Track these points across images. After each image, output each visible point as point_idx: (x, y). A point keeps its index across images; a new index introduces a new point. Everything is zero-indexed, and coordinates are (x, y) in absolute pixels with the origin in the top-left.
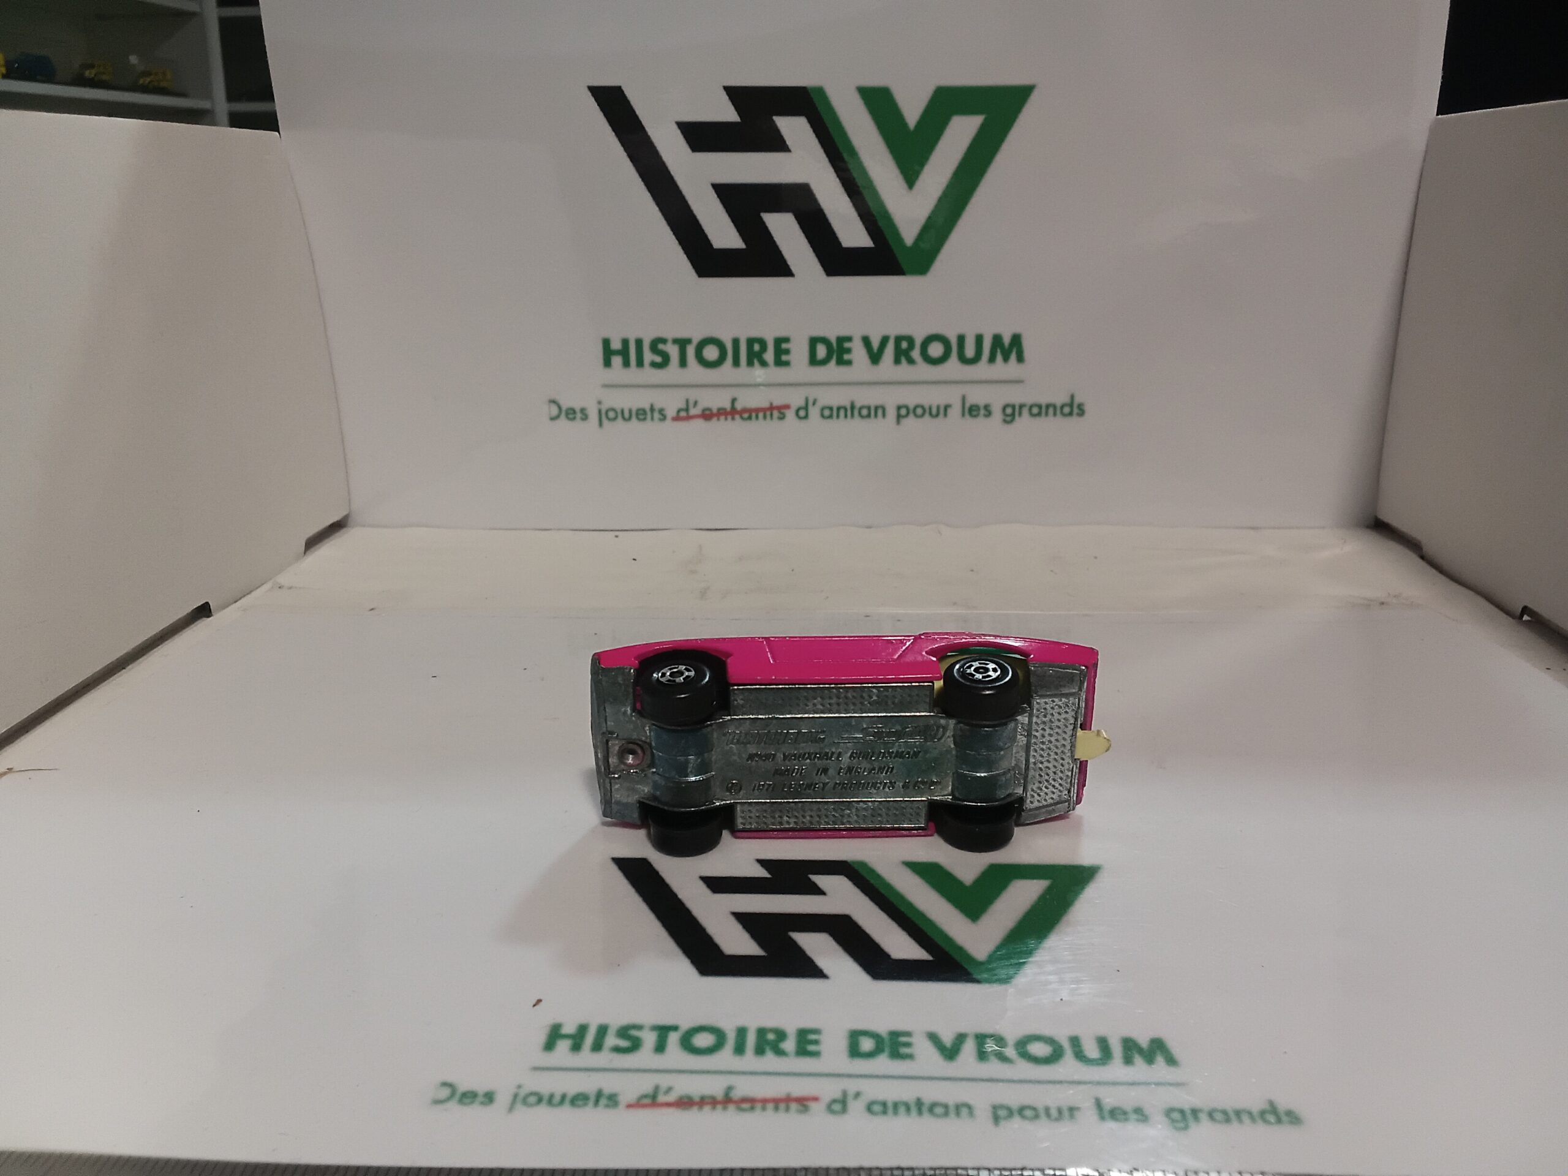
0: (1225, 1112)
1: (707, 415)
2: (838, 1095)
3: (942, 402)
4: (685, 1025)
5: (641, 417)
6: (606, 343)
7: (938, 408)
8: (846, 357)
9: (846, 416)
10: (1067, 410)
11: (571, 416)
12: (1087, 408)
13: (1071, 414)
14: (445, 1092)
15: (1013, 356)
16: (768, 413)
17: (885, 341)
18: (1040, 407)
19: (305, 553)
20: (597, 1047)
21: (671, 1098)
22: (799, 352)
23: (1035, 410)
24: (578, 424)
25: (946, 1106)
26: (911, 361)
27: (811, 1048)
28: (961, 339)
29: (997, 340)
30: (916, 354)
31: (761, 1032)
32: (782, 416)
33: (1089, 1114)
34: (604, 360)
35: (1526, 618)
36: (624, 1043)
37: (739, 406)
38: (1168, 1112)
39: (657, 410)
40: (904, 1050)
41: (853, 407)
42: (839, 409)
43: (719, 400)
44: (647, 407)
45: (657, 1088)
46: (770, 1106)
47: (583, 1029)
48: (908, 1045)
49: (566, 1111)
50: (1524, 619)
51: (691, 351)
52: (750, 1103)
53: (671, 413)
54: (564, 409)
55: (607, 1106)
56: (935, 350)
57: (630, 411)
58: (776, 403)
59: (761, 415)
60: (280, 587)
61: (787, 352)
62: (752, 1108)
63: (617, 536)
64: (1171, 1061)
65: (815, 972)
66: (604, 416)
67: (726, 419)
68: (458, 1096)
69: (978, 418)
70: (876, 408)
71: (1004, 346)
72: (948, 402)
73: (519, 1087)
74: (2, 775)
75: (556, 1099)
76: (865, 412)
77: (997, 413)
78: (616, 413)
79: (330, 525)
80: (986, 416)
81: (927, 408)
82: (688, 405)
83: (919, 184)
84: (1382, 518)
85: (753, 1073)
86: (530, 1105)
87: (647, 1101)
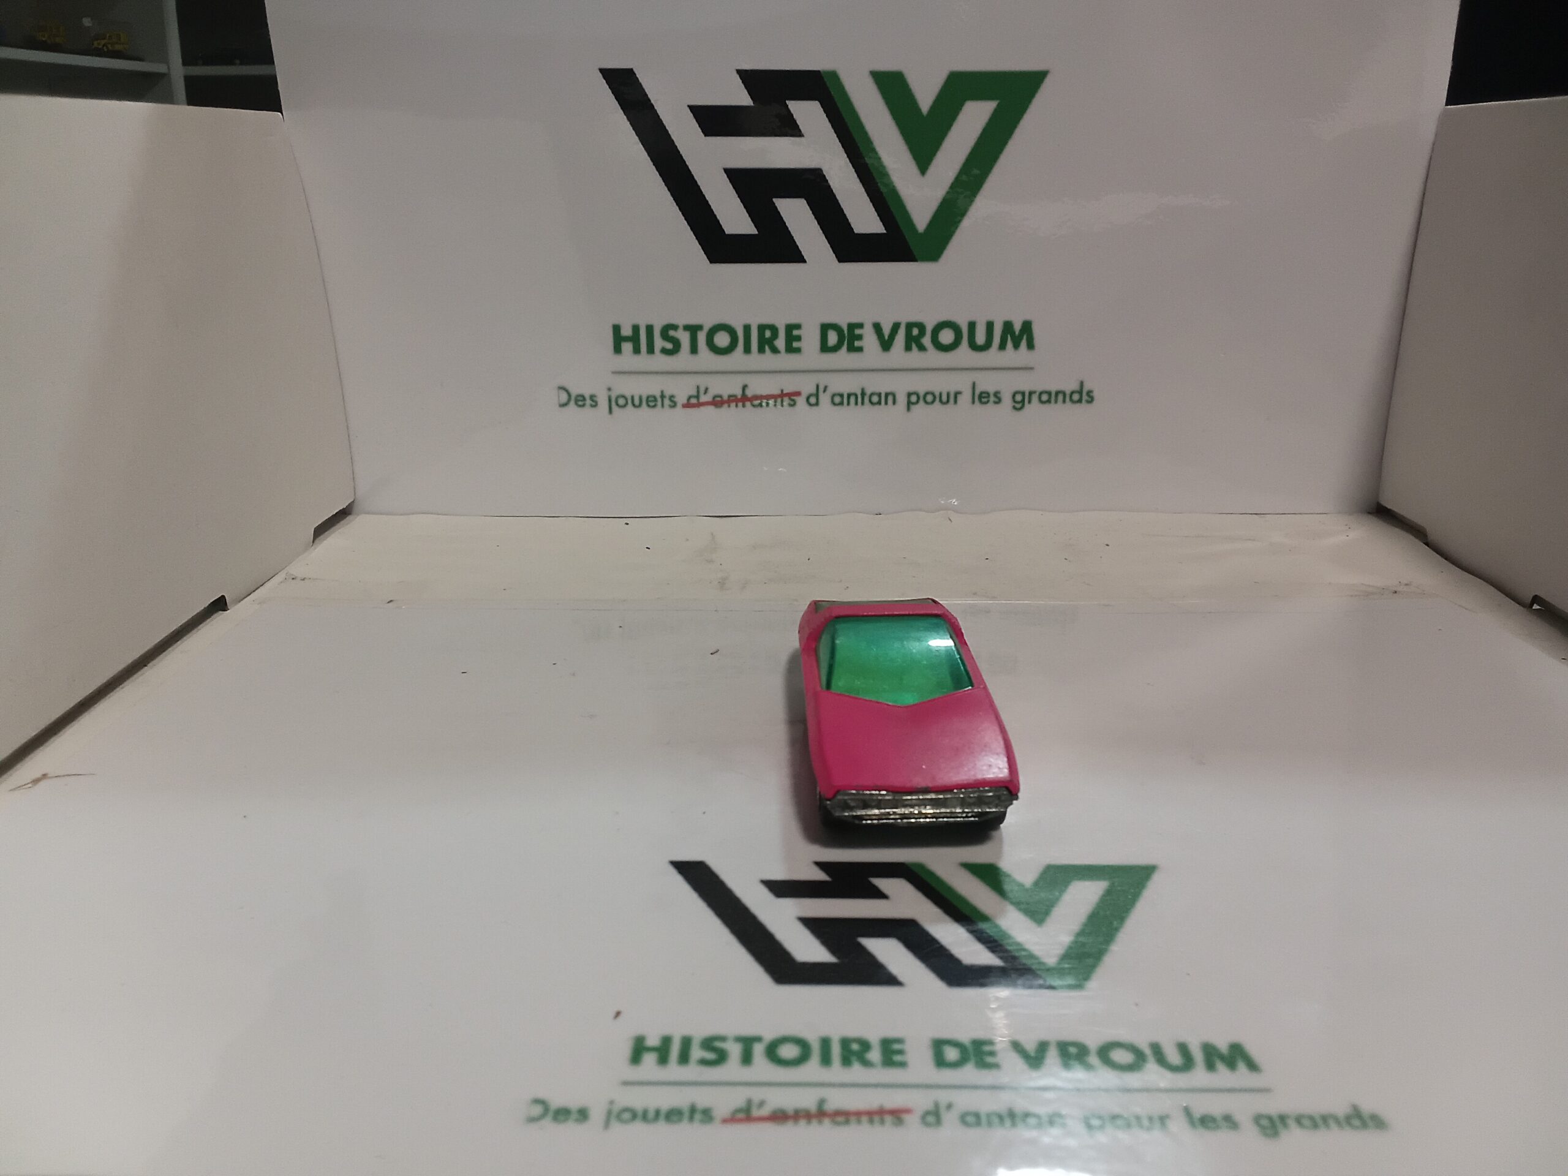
0: (1311, 1118)
1: (718, 402)
2: (930, 1106)
3: (953, 389)
4: (769, 1036)
5: (652, 404)
6: (616, 329)
7: (948, 395)
8: (857, 344)
9: (856, 403)
10: (1076, 397)
11: (580, 403)
12: (1095, 394)
13: (1080, 401)
14: (537, 1110)
15: (1024, 343)
16: (779, 400)
17: (896, 327)
18: (1049, 393)
19: (314, 541)
20: (684, 1058)
21: (765, 1111)
22: (810, 339)
23: (1045, 397)
24: (587, 411)
25: (1038, 1116)
26: (922, 348)
27: (897, 1058)
28: (972, 326)
29: (1008, 326)
30: (927, 341)
31: (845, 1043)
32: (792, 403)
33: (1178, 1122)
34: (615, 347)
35: (1536, 607)
36: (710, 1056)
37: (750, 393)
38: (1258, 1119)
39: (667, 397)
40: (989, 1060)
41: (863, 394)
42: (849, 396)
43: (729, 387)
44: (658, 393)
45: (749, 1102)
46: (864, 1119)
47: (667, 1041)
48: (992, 1054)
49: (662, 1127)
50: (1534, 608)
51: (702, 337)
52: (843, 1117)
53: (681, 399)
54: (573, 395)
55: (702, 1121)
56: (947, 336)
58: (787, 390)
59: (771, 402)
60: (293, 579)
61: (799, 338)
62: (847, 1122)
63: (627, 524)
64: (1252, 1066)
65: (891, 980)
66: (613, 403)
67: (737, 406)
68: (551, 1114)
69: (988, 404)
70: (887, 395)
71: (1015, 333)
72: (959, 389)
73: (612, 1102)
74: (36, 781)
75: (651, 1115)
76: (875, 399)
77: (1007, 400)
78: (626, 399)
79: (336, 513)
80: (996, 403)
81: (937, 394)
82: (698, 392)
83: (932, 169)
84: (1384, 504)
85: (844, 1085)
86: (625, 1122)
87: (741, 1115)
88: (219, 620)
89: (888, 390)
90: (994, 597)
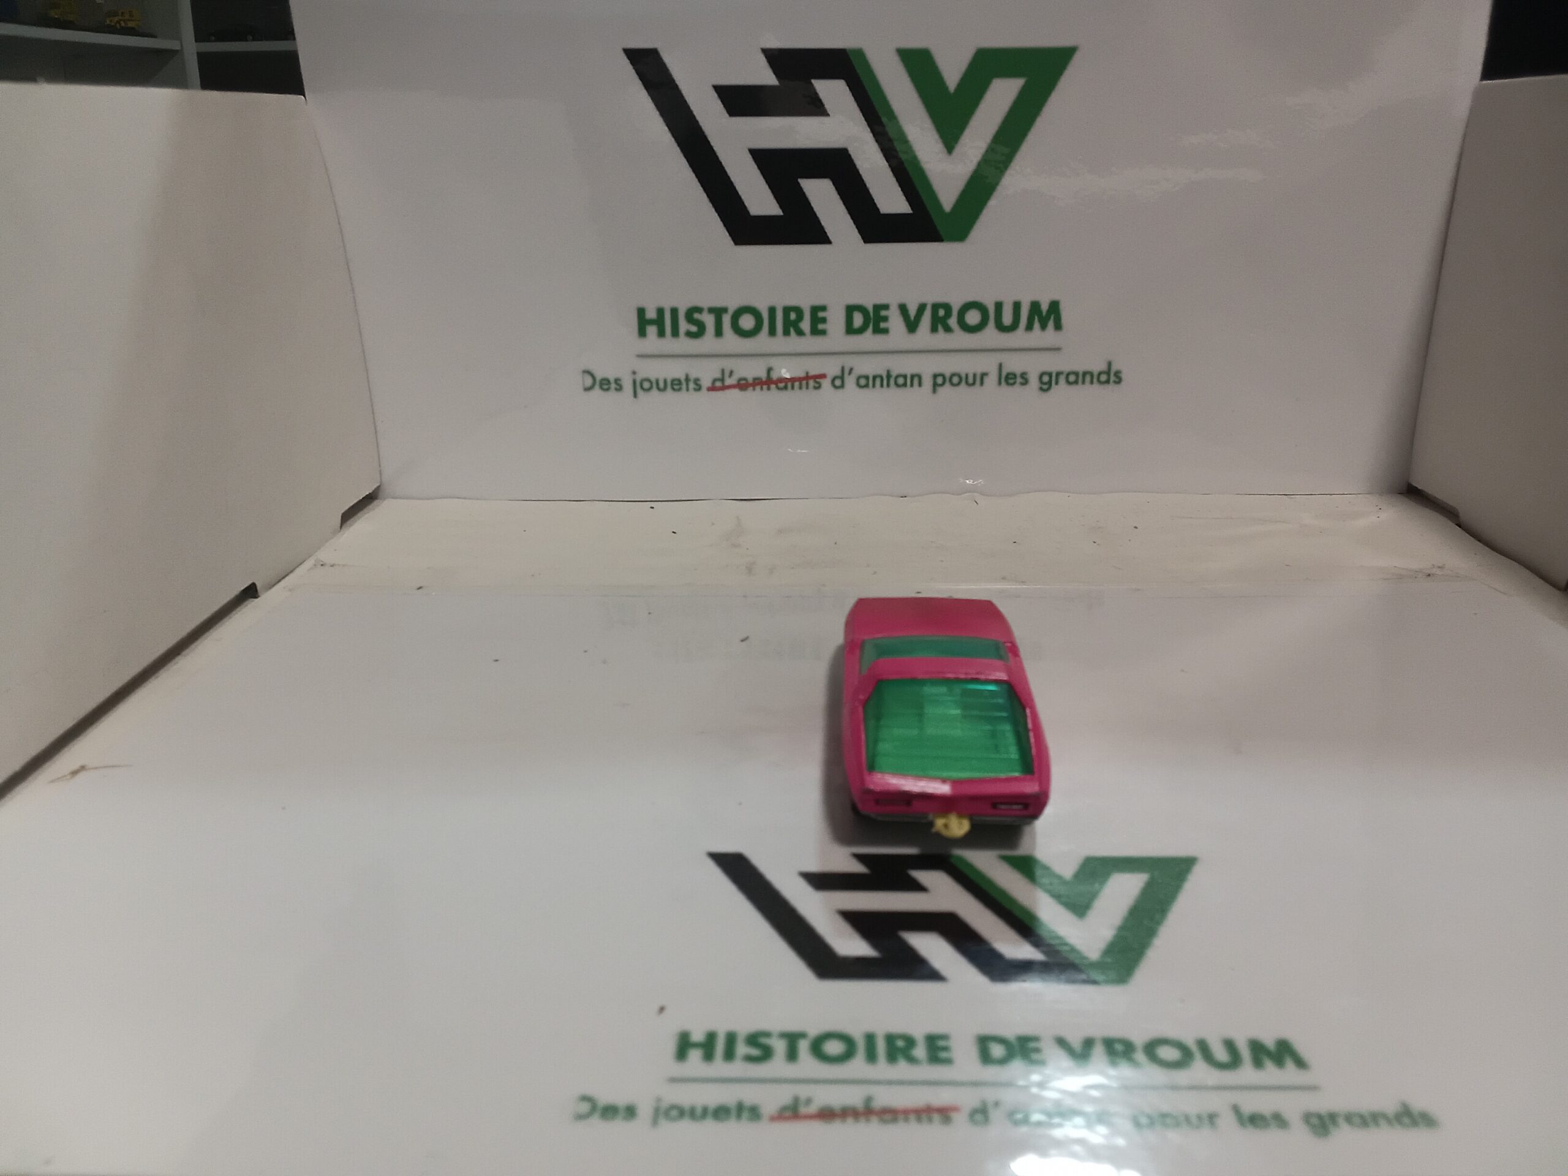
0: (1362, 1117)
1: (743, 385)
2: (977, 1104)
3: (979, 370)
4: (813, 1031)
5: (676, 387)
6: (641, 312)
7: (975, 375)
8: (883, 325)
9: (882, 386)
10: (1103, 378)
11: (605, 387)
12: (1123, 376)
13: (1108, 382)
14: (585, 1107)
15: (1051, 324)
16: (804, 382)
17: (922, 308)
18: (1076, 374)
19: (341, 527)
20: (729, 1055)
21: (813, 1109)
22: (835, 320)
23: (1072, 378)
24: (612, 395)
25: (1086, 1115)
26: (948, 329)
27: (943, 1055)
28: (999, 306)
29: (1035, 306)
30: (953, 322)
31: (890, 1039)
32: (818, 385)
33: (1227, 1121)
34: (639, 331)
36: (755, 1052)
37: (775, 376)
38: (1308, 1117)
39: (692, 379)
40: (1034, 1055)
41: (889, 376)
42: (874, 378)
43: (753, 370)
44: (682, 378)
45: (796, 1100)
46: (912, 1117)
47: (711, 1037)
48: (1037, 1049)
49: (710, 1125)
51: (727, 320)
52: (890, 1115)
53: (706, 383)
54: (598, 378)
55: (750, 1119)
56: (973, 317)
57: (665, 381)
58: (812, 373)
59: (797, 384)
60: (322, 565)
61: (824, 320)
62: (894, 1120)
63: (652, 508)
64: (1300, 1063)
65: (934, 975)
66: (638, 388)
67: (761, 389)
68: (598, 1111)
69: (1015, 386)
70: (912, 377)
71: (1042, 313)
72: (985, 370)
73: (659, 1100)
74: (74, 773)
75: (699, 1112)
76: (901, 381)
77: (1034, 382)
78: (651, 383)
79: (363, 498)
80: (1022, 384)
81: (964, 376)
82: (723, 375)
83: (959, 149)
84: (1415, 484)
85: (890, 1083)
86: (673, 1119)
87: (788, 1114)
88: (250, 610)
90: (1023, 582)
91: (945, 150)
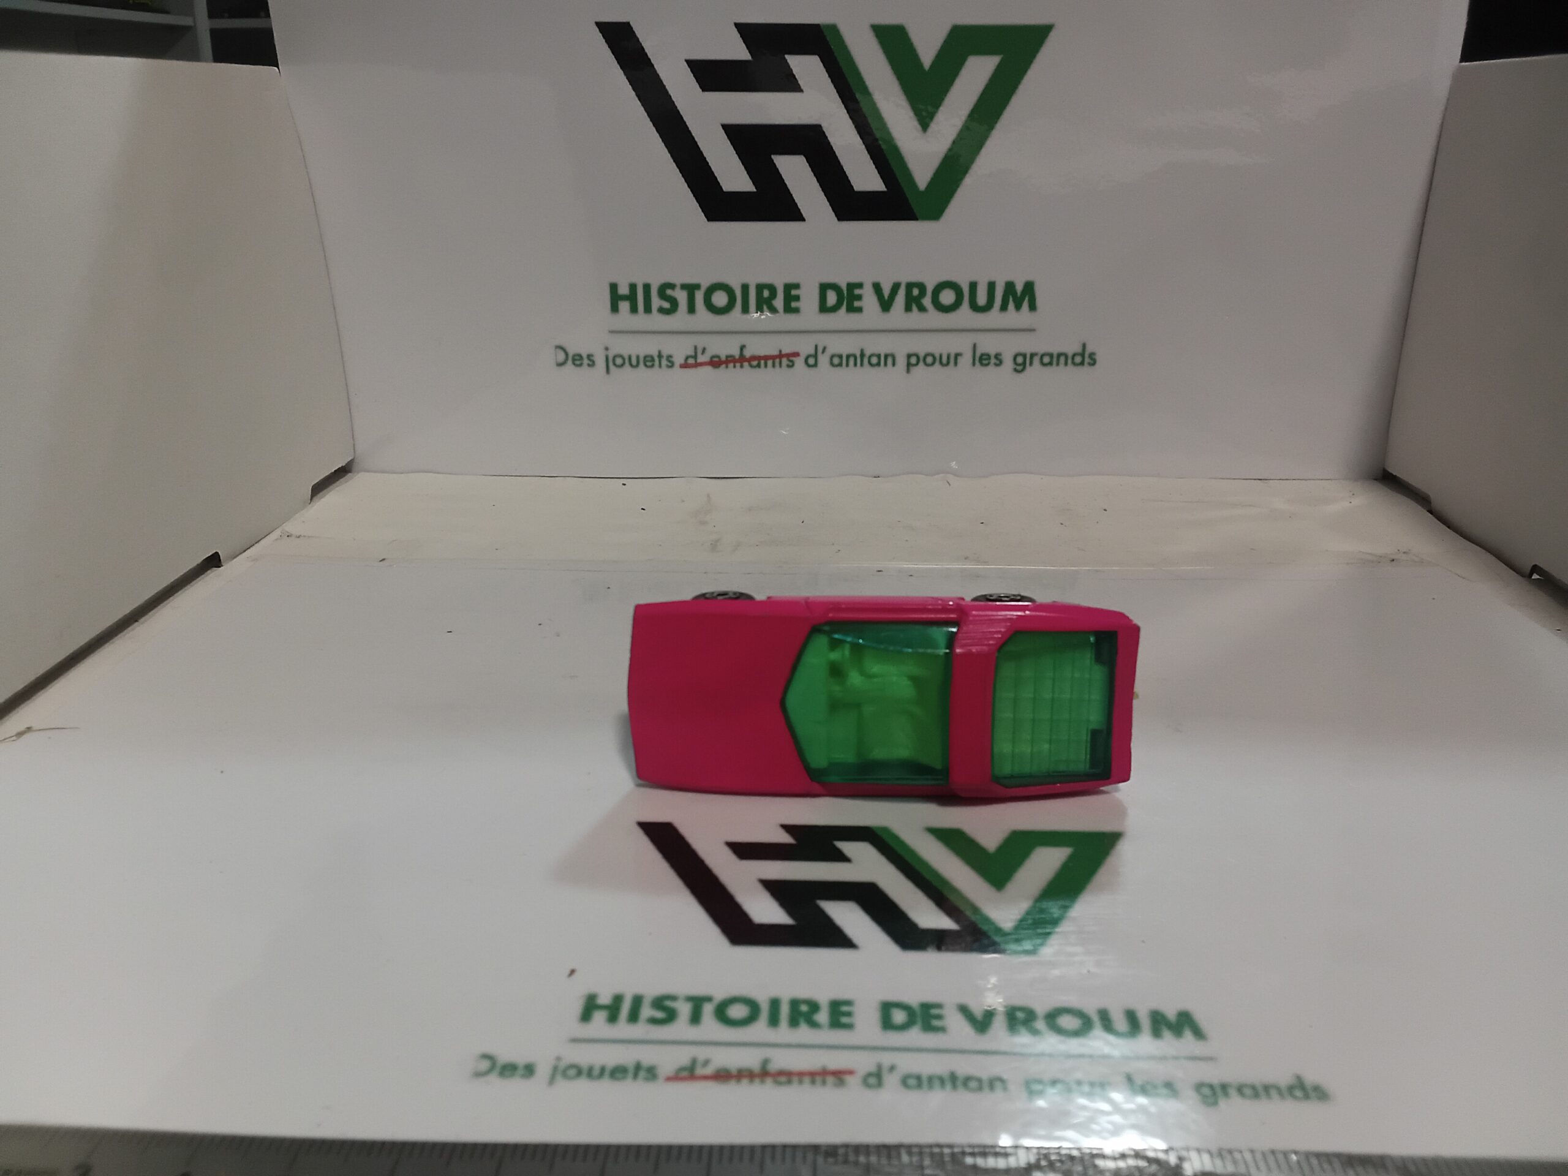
0: (1253, 1088)
1: (716, 363)
2: (873, 1069)
3: (953, 351)
4: (720, 995)
5: (649, 364)
6: (614, 287)
7: (949, 356)
8: (856, 304)
9: (855, 365)
10: (1078, 359)
11: (578, 362)
12: (1097, 357)
13: (1082, 363)
14: (485, 1065)
15: (1026, 304)
16: (777, 361)
17: (896, 287)
18: (1051, 356)
19: (311, 499)
20: (634, 1017)
21: (709, 1070)
22: (809, 299)
23: (1046, 360)
24: (585, 370)
25: (979, 1080)
26: (922, 309)
27: (844, 1020)
28: (973, 286)
29: (1010, 287)
30: (927, 301)
31: (795, 1004)
32: (791, 364)
33: (1120, 1087)
34: (612, 305)
35: (1535, 577)
36: (660, 1015)
37: (748, 353)
38: (1199, 1087)
39: (665, 356)
40: (936, 1023)
41: (862, 355)
42: (848, 357)
43: (727, 347)
44: (655, 354)
45: (694, 1062)
46: (807, 1080)
47: (618, 999)
48: (939, 1017)
49: (606, 1084)
50: (1533, 578)
51: (699, 296)
52: (786, 1077)
53: (679, 360)
54: (571, 355)
55: (647, 1079)
56: (948, 297)
57: (638, 357)
58: (785, 351)
59: (770, 362)
60: (288, 536)
61: (797, 298)
62: (789, 1082)
63: (624, 484)
64: (1198, 1034)
65: (845, 942)
66: (611, 364)
67: (735, 367)
68: (498, 1069)
69: (990, 366)
70: (886, 356)
71: (1017, 293)
72: (958, 351)
73: (558, 1059)
74: (20, 734)
75: (596, 1072)
76: (874, 360)
77: (1008, 362)
78: (624, 359)
79: (335, 471)
80: (996, 365)
81: (937, 356)
82: (696, 352)
83: (933, 126)
84: (1390, 470)
85: (789, 1046)
86: (570, 1078)
87: (685, 1074)
88: (213, 577)
89: (888, 352)
90: (985, 562)
91: (919, 127)
